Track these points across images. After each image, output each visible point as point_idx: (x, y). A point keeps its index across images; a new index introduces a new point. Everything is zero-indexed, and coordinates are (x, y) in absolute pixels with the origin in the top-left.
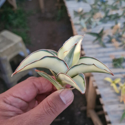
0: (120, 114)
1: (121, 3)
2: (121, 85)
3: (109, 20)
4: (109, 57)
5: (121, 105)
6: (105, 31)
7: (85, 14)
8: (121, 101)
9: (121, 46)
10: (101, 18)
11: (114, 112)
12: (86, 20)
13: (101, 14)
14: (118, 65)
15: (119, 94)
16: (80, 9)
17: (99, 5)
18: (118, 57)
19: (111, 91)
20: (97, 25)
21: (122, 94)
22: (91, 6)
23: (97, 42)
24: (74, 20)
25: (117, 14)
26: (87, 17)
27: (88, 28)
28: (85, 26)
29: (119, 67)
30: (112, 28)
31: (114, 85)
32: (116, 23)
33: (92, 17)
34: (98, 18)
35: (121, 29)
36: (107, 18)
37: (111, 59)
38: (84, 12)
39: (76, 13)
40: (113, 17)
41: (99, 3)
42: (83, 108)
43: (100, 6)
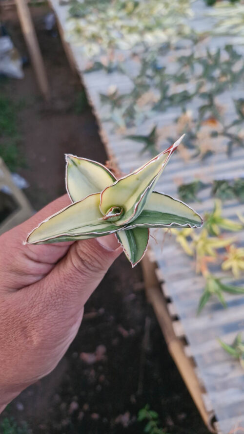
0: (197, 298)
1: (192, 68)
2: (196, 238)
3: (171, 105)
4: (171, 181)
5: (198, 279)
6: (159, 130)
7: (122, 97)
8: (198, 270)
9: (195, 156)
10: (154, 103)
11: (186, 294)
12: (123, 110)
13: (154, 95)
14: (190, 196)
15: (193, 257)
16: (112, 89)
17: (148, 77)
18: (187, 182)
19: (178, 253)
20: (146, 118)
21: (198, 257)
22: (134, 80)
23: (147, 153)
24: (102, 112)
25: (185, 92)
26: (126, 103)
27: (129, 125)
28: (121, 122)
29: (191, 201)
30: (176, 121)
31: (182, 240)
32: (184, 111)
33: (135, 103)
34: (148, 104)
35: (194, 121)
36: (167, 103)
37: (174, 186)
38: (120, 93)
39: (104, 98)
40: (177, 99)
41: (149, 72)
42: (138, 286)
43: (151, 78)
